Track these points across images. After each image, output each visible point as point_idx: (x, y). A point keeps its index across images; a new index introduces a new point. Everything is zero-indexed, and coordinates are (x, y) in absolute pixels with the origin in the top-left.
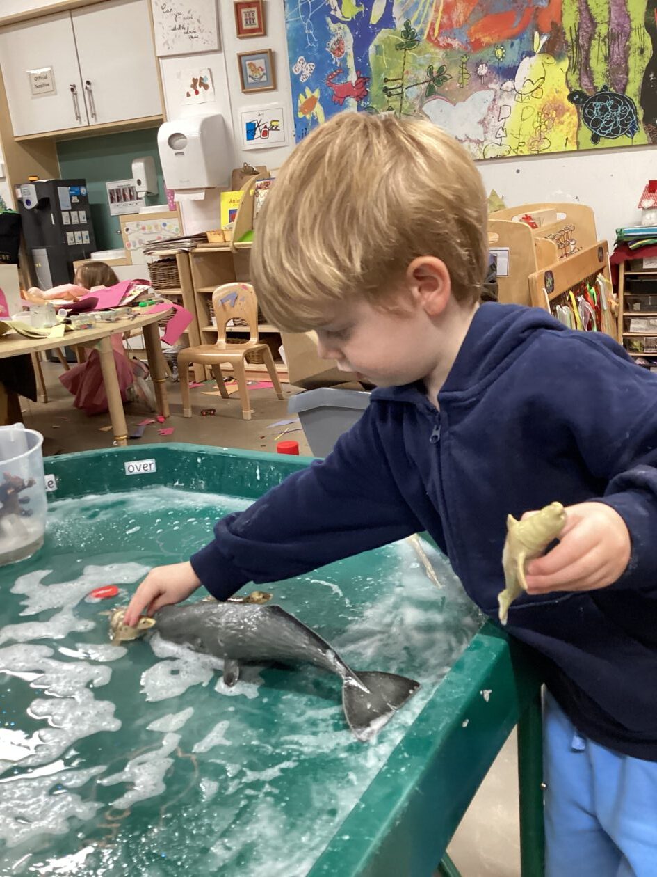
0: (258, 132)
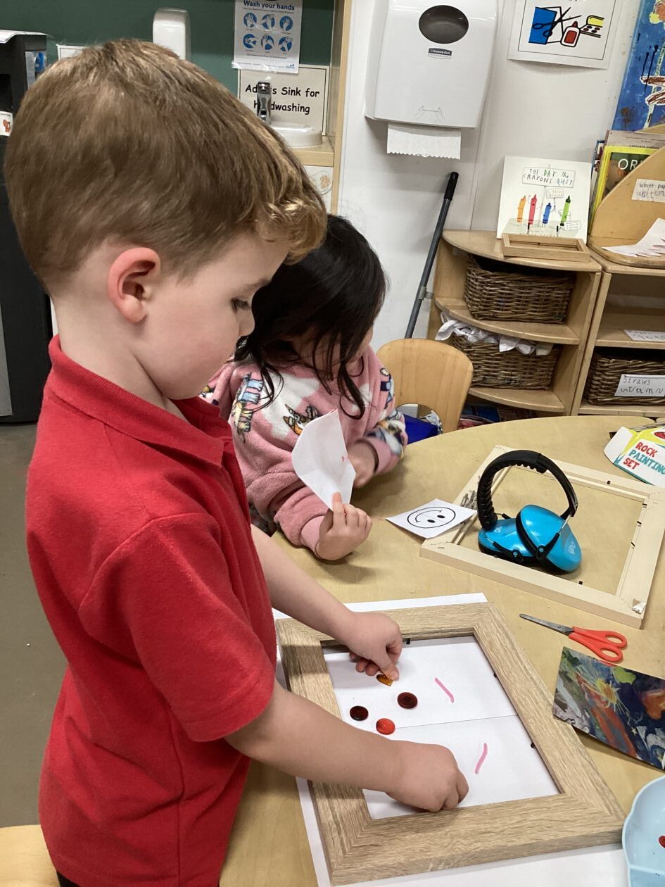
0: (557, 32)
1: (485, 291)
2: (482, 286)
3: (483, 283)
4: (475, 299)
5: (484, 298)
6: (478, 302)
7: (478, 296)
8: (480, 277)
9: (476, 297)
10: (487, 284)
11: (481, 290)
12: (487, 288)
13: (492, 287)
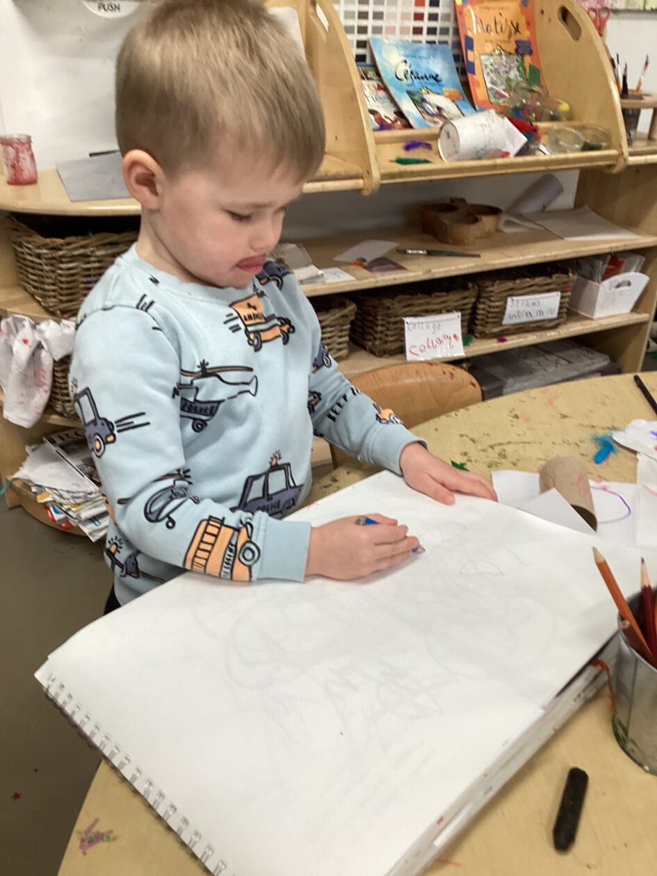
1: (59, 272)
2: (52, 265)
3: (54, 258)
4: (47, 287)
5: (61, 282)
6: (54, 291)
7: (50, 281)
8: (45, 251)
9: (48, 284)
10: (60, 260)
11: (53, 272)
12: (62, 266)
13: (68, 262)
